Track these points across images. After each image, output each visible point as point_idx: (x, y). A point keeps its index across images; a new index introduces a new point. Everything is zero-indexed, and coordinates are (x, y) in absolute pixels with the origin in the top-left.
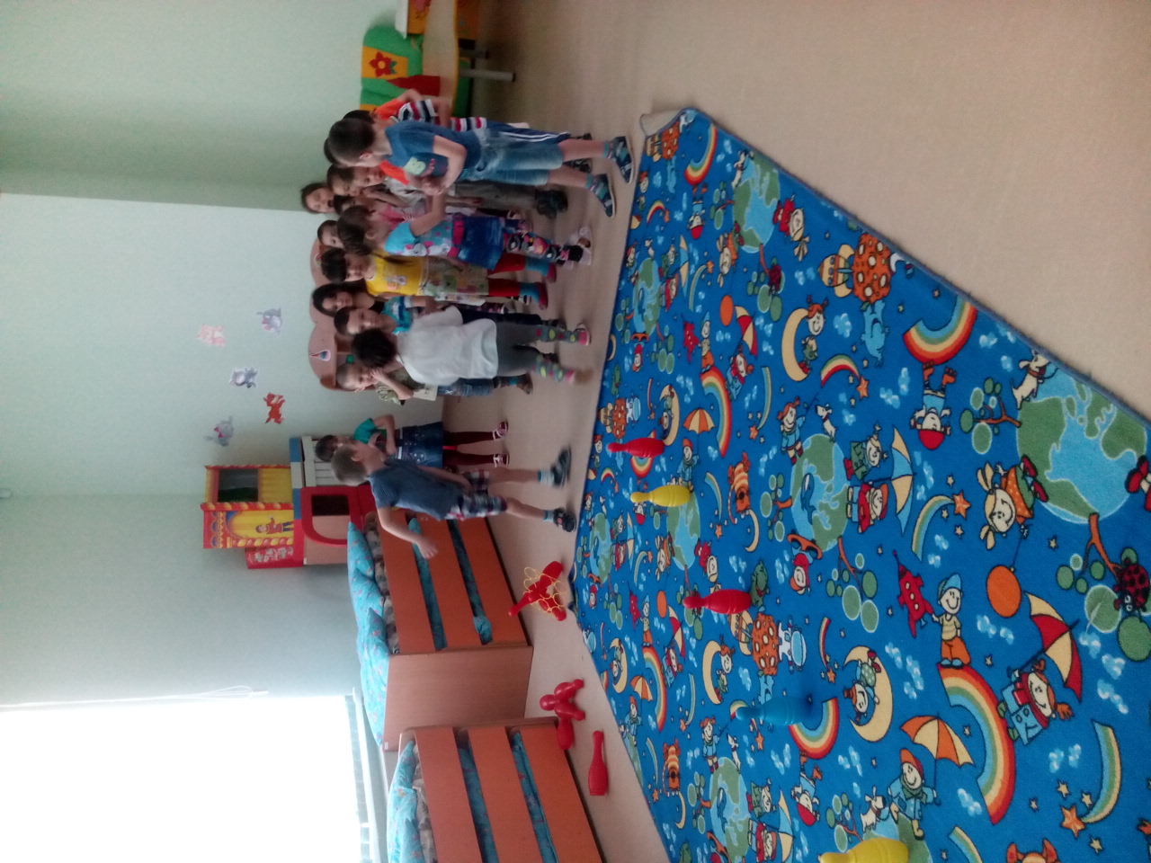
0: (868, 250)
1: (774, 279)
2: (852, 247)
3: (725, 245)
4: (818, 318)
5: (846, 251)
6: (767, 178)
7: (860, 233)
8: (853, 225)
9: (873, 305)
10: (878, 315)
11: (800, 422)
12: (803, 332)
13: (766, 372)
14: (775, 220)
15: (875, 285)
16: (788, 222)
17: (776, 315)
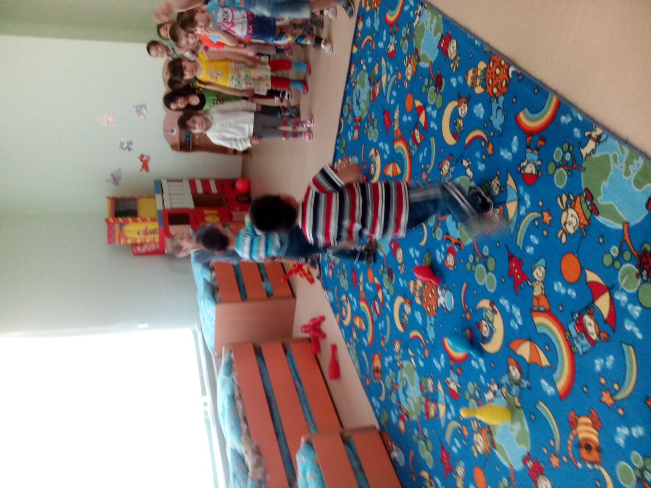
0: (495, 65)
1: (438, 83)
2: (485, 63)
3: (409, 62)
4: (464, 107)
5: (482, 65)
6: (435, 20)
7: (490, 54)
8: (486, 49)
9: (497, 99)
10: (501, 105)
11: (452, 170)
12: (455, 114)
13: (432, 140)
14: (439, 47)
15: (499, 86)
16: (448, 47)
17: (439, 105)
